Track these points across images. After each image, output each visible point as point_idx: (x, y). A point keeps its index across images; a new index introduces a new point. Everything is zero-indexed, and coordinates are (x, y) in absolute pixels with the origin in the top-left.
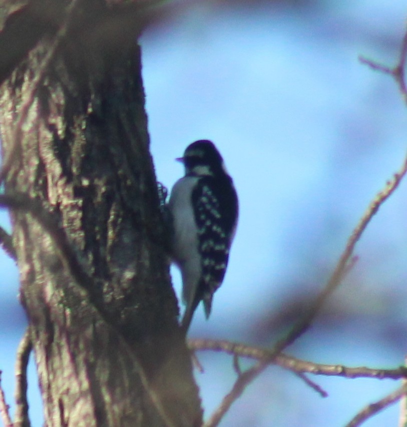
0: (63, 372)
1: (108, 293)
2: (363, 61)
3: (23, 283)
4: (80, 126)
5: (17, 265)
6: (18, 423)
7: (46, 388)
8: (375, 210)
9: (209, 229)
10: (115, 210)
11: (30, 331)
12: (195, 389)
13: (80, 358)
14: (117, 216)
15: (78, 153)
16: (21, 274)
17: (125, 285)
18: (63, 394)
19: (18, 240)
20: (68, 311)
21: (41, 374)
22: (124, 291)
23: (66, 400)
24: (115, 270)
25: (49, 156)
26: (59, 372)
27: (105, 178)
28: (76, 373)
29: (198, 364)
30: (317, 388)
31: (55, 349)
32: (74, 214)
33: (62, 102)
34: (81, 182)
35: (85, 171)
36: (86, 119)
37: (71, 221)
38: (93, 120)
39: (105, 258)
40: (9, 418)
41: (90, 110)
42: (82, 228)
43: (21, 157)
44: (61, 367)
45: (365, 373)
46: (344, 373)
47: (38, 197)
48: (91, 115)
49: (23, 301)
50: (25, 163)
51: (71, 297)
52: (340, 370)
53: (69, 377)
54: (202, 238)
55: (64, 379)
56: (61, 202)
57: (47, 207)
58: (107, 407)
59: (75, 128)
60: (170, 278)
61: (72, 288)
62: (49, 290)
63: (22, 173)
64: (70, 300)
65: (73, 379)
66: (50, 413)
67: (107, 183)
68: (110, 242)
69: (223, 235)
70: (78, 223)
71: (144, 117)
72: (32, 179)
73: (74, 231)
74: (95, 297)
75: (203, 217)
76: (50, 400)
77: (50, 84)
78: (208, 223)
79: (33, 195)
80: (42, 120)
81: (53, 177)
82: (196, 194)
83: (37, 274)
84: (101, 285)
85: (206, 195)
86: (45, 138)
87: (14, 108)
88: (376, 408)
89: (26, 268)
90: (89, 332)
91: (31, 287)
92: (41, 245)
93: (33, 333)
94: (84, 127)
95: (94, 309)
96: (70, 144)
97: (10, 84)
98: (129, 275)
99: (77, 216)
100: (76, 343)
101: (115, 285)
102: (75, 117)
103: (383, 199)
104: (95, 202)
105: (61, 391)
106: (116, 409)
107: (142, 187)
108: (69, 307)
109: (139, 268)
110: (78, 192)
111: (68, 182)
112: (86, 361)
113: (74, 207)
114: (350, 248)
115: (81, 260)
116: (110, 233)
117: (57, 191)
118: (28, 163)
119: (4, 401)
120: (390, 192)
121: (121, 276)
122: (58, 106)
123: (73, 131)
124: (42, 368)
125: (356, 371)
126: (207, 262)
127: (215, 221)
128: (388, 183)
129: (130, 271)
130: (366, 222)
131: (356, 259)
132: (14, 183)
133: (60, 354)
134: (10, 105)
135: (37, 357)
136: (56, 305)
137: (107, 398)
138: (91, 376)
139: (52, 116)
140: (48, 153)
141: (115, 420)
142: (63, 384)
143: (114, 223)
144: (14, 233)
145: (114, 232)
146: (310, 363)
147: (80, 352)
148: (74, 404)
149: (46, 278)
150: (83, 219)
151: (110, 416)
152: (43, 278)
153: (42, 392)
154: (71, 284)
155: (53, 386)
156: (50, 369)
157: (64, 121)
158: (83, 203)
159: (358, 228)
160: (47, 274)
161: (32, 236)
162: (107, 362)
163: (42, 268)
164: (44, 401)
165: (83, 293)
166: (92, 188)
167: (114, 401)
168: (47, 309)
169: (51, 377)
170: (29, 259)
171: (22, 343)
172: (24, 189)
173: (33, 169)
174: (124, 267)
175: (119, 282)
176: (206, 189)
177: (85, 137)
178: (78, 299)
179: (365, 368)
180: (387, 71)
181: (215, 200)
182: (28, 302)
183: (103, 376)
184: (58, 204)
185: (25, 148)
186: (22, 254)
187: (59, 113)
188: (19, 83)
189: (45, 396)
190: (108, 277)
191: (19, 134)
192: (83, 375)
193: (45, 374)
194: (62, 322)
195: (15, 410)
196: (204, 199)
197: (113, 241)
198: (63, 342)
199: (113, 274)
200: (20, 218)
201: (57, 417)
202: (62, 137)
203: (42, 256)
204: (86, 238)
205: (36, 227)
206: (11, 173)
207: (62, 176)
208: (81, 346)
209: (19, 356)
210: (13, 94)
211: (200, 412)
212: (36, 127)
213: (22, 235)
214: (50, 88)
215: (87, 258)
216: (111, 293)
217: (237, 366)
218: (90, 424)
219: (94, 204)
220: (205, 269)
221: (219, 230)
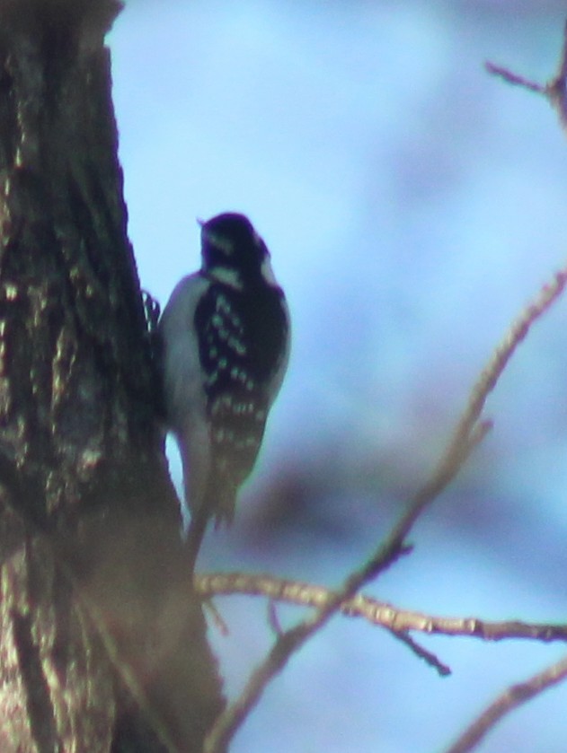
1: (53, 489)
8: (521, 333)
10: (63, 342)
13: (4, 608)
14: (68, 351)
17: (84, 477)
22: (82, 486)
24: (66, 449)
27: (46, 284)
29: (218, 619)
30: (432, 660)
35: (9, 271)
36: (11, 177)
38: (22, 178)
39: (47, 427)
41: (18, 161)
42: (6, 373)
45: (518, 631)
46: (481, 631)
48: (21, 170)
52: (472, 626)
54: (212, 392)
58: (53, 697)
60: (166, 463)
67: (51, 293)
68: (56, 398)
69: (250, 386)
71: (117, 174)
75: (213, 353)
78: (223, 364)
84: (37, 481)
85: (221, 313)
88: (523, 692)
90: (20, 560)
94: (7, 191)
98: (90, 457)
103: (536, 314)
104: (28, 325)
106: (68, 698)
107: (113, 299)
109: (108, 445)
112: (14, 614)
114: (477, 406)
116: (57, 382)
120: (547, 304)
121: (78, 459)
125: (504, 629)
126: (220, 436)
127: (234, 359)
128: (545, 288)
129: (93, 450)
130: (504, 358)
131: (488, 426)
137: (52, 680)
138: (21, 640)
143: (64, 364)
145: (62, 378)
146: (419, 615)
150: (7, 359)
151: (57, 712)
158: (8, 329)
159: (489, 369)
162: (52, 613)
166: (23, 302)
167: (64, 685)
174: (81, 445)
175: (72, 470)
176: (221, 301)
177: (9, 208)
179: (519, 624)
181: (236, 322)
183: (46, 639)
190: (54, 462)
192: (9, 639)
196: (217, 320)
197: (62, 397)
199: (62, 457)
204: (13, 390)
208: (5, 585)
215: (16, 428)
216: (59, 491)
217: (273, 620)
218: (22, 726)
219: (27, 331)
220: (218, 449)
221: (244, 376)
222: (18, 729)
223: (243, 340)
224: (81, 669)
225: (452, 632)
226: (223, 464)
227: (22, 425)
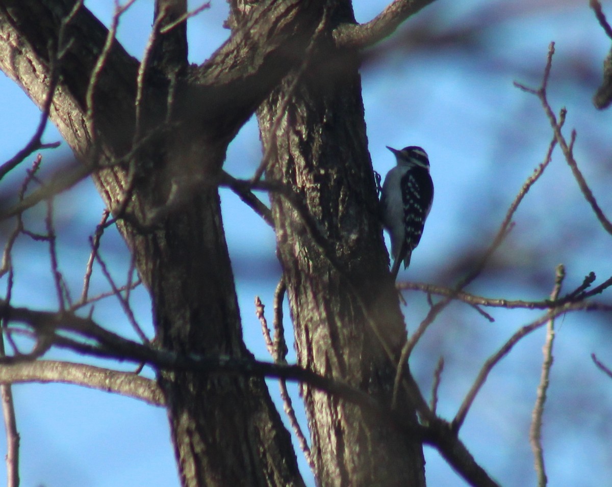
0: (308, 306)
1: (339, 249)
2: (517, 85)
3: (279, 243)
4: (318, 132)
5: (275, 230)
6: (276, 342)
7: (296, 317)
8: (526, 189)
9: (412, 206)
10: (343, 192)
11: (284, 278)
12: (401, 317)
13: (320, 296)
14: (345, 195)
15: (317, 151)
16: (277, 237)
17: (351, 244)
18: (308, 321)
19: (276, 213)
20: (311, 263)
21: (292, 307)
22: (350, 248)
23: (310, 325)
24: (344, 233)
25: (296, 153)
26: (305, 306)
27: (336, 169)
28: (317, 306)
29: (403, 300)
30: (487, 316)
31: (302, 289)
32: (314, 194)
33: (305, 115)
34: (320, 171)
35: (321, 164)
36: (323, 127)
37: (312, 199)
38: (326, 127)
39: (337, 225)
40: (270, 339)
41: (325, 120)
42: (320, 204)
43: (277, 154)
44: (307, 303)
45: (520, 305)
46: (506, 305)
47: (289, 182)
48: (326, 124)
49: (279, 255)
50: (279, 158)
51: (312, 253)
52: (503, 303)
53: (312, 310)
54: (407, 212)
55: (308, 310)
56: (306, 185)
57: (294, 190)
58: (339, 330)
59: (314, 134)
60: (383, 238)
61: (314, 246)
62: (297, 248)
63: (277, 166)
64: (312, 254)
65: (315, 310)
66: (299, 335)
67: (337, 173)
68: (340, 214)
69: (421, 211)
70: (317, 200)
71: (363, 125)
72: (284, 170)
73: (315, 206)
74: (330, 252)
75: (408, 197)
76: (299, 325)
77: (297, 101)
78: (412, 201)
79: (285, 181)
80: (291, 128)
81: (299, 168)
82: (404, 180)
83: (289, 237)
84: (334, 244)
85: (411, 182)
86: (294, 140)
87: (271, 119)
88: (528, 329)
89: (281, 232)
90: (326, 277)
91: (284, 246)
92: (291, 216)
93: (287, 278)
94: (321, 132)
95: (329, 262)
96: (311, 145)
97: (268, 102)
98: (353, 237)
99: (317, 196)
100: (317, 286)
101: (344, 244)
102: (314, 125)
103: (532, 182)
104: (329, 185)
105: (306, 319)
106: (345, 331)
107: (362, 174)
108: (311, 260)
109: (361, 232)
110: (317, 179)
111: (309, 172)
112: (324, 298)
113: (314, 189)
114: (509, 217)
115: (319, 227)
116: (340, 208)
117: (302, 178)
118: (282, 158)
119: (266, 326)
120: (537, 177)
121: (349, 237)
122: (302, 117)
123: (313, 135)
124: (293, 303)
125: (515, 304)
126: (409, 229)
127: (416, 200)
128: (536, 170)
129: (355, 234)
130: (520, 198)
131: (513, 224)
132: (271, 172)
133: (306, 293)
134: (268, 117)
135: (289, 296)
136: (302, 258)
137: (339, 324)
138: (327, 309)
139: (298, 124)
140: (295, 151)
141: (344, 339)
142: (308, 315)
143: (343, 200)
144: (272, 208)
145: (343, 206)
146: (482, 298)
147: (319, 292)
148: (316, 329)
149: (295, 240)
150: (320, 198)
151: (341, 337)
152: (293, 240)
153: (293, 320)
154: (313, 243)
155: (301, 315)
156: (299, 303)
157: (306, 129)
158: (321, 186)
159: (515, 203)
160: (296, 236)
161: (285, 210)
162: (338, 298)
163: (292, 232)
164: (294, 327)
165: (321, 250)
166: (327, 175)
167: (343, 326)
168: (296, 261)
169: (299, 309)
170: (283, 226)
171: (279, 286)
172: (278, 177)
173: (285, 163)
174: (350, 232)
175: (347, 242)
176: (411, 177)
177: (321, 139)
178: (318, 254)
179: (520, 301)
180: (533, 92)
181: (417, 186)
182: (283, 256)
183: (336, 309)
184: (303, 187)
185: (279, 147)
186: (278, 223)
187: (303, 123)
188: (275, 102)
189: (295, 323)
190: (339, 238)
191: (274, 137)
192: (322, 308)
193: (295, 307)
194: (307, 271)
195: (274, 333)
196: (409, 184)
197: (343, 213)
198: (308, 285)
199: (342, 237)
200: (277, 197)
201: (304, 338)
202: (305, 140)
203: (292, 224)
204: (323, 211)
205: (287, 204)
206: (269, 166)
207: (305, 167)
208: (320, 287)
209: (276, 295)
210: (270, 110)
211: (405, 334)
212: (287, 133)
213: (278, 210)
214: (296, 105)
215: (324, 225)
216: (341, 250)
217: (430, 301)
218: (327, 342)
219: (328, 187)
220: (408, 234)
221: (419, 207)
222: (325, 343)
223: (419, 193)
224: (350, 321)
225: (495, 305)
226: (409, 240)
227: (326, 224)
